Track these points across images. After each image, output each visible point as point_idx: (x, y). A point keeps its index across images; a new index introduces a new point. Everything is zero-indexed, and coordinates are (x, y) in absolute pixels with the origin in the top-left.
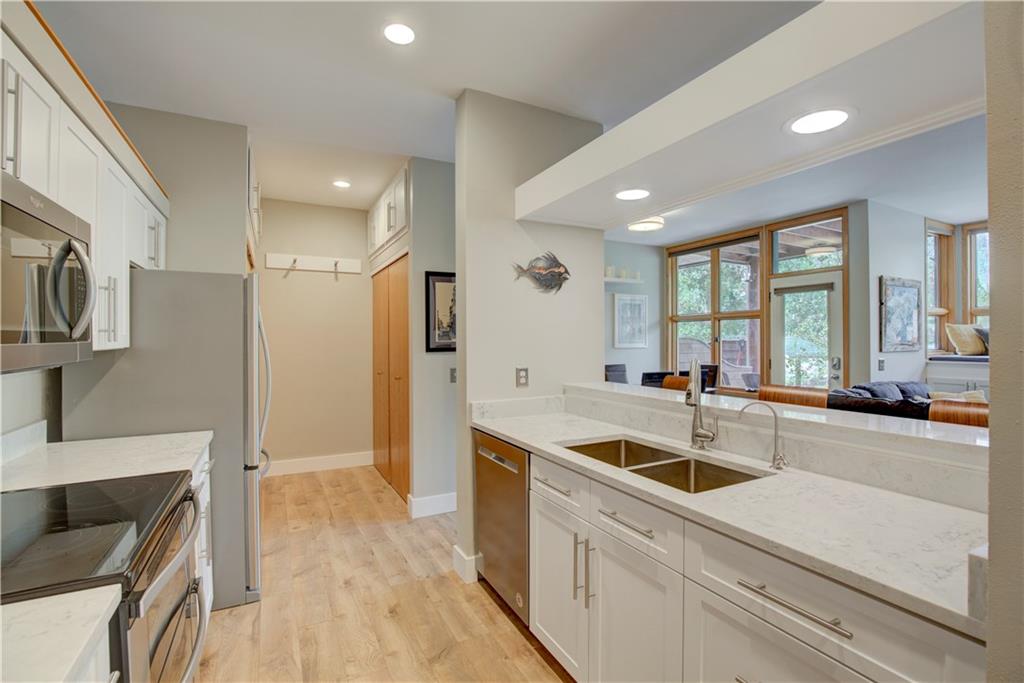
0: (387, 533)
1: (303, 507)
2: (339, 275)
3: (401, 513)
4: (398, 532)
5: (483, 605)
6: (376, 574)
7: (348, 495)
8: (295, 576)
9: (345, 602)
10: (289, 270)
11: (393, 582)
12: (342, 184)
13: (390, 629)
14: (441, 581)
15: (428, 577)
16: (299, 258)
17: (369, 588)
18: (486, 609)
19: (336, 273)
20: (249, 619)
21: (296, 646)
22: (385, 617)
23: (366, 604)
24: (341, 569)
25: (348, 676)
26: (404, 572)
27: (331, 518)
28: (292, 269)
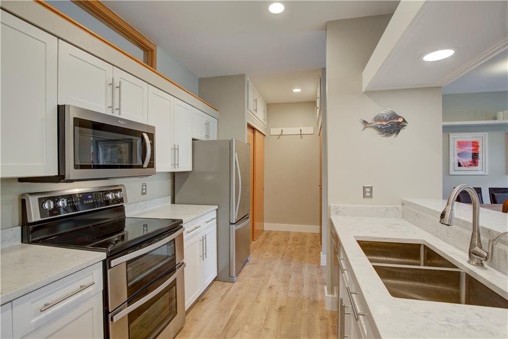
0: (304, 270)
1: (276, 246)
2: (303, 135)
3: (317, 261)
4: (309, 270)
5: (327, 325)
6: (285, 288)
7: (298, 246)
8: (253, 277)
9: (264, 296)
10: (280, 135)
11: (290, 294)
12: (297, 90)
13: (274, 316)
14: (314, 302)
15: (308, 298)
16: (284, 129)
17: (277, 293)
18: (328, 328)
19: (301, 134)
20: (226, 289)
21: (234, 307)
22: (276, 310)
23: (272, 300)
24: (273, 280)
25: (243, 330)
26: (299, 291)
27: (284, 255)
28: (281, 135)
